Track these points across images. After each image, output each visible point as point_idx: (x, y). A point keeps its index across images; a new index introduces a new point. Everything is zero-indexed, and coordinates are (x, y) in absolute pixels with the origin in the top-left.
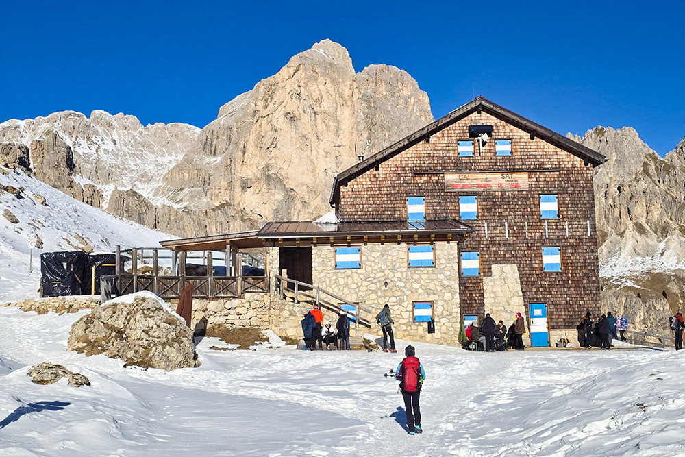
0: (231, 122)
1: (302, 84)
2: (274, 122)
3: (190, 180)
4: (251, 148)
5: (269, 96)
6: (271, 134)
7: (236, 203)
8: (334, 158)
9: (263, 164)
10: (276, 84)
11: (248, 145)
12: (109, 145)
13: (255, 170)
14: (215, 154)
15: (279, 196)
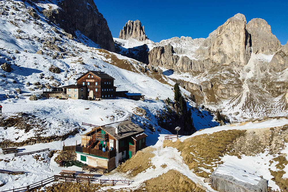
0: (211, 38)
1: (230, 26)
2: (222, 37)
3: (200, 53)
4: (216, 44)
5: (221, 30)
6: (221, 40)
7: (211, 58)
8: (238, 46)
9: (218, 48)
10: (223, 27)
11: (215, 44)
12: (184, 45)
13: (216, 50)
14: (207, 46)
15: (222, 56)
